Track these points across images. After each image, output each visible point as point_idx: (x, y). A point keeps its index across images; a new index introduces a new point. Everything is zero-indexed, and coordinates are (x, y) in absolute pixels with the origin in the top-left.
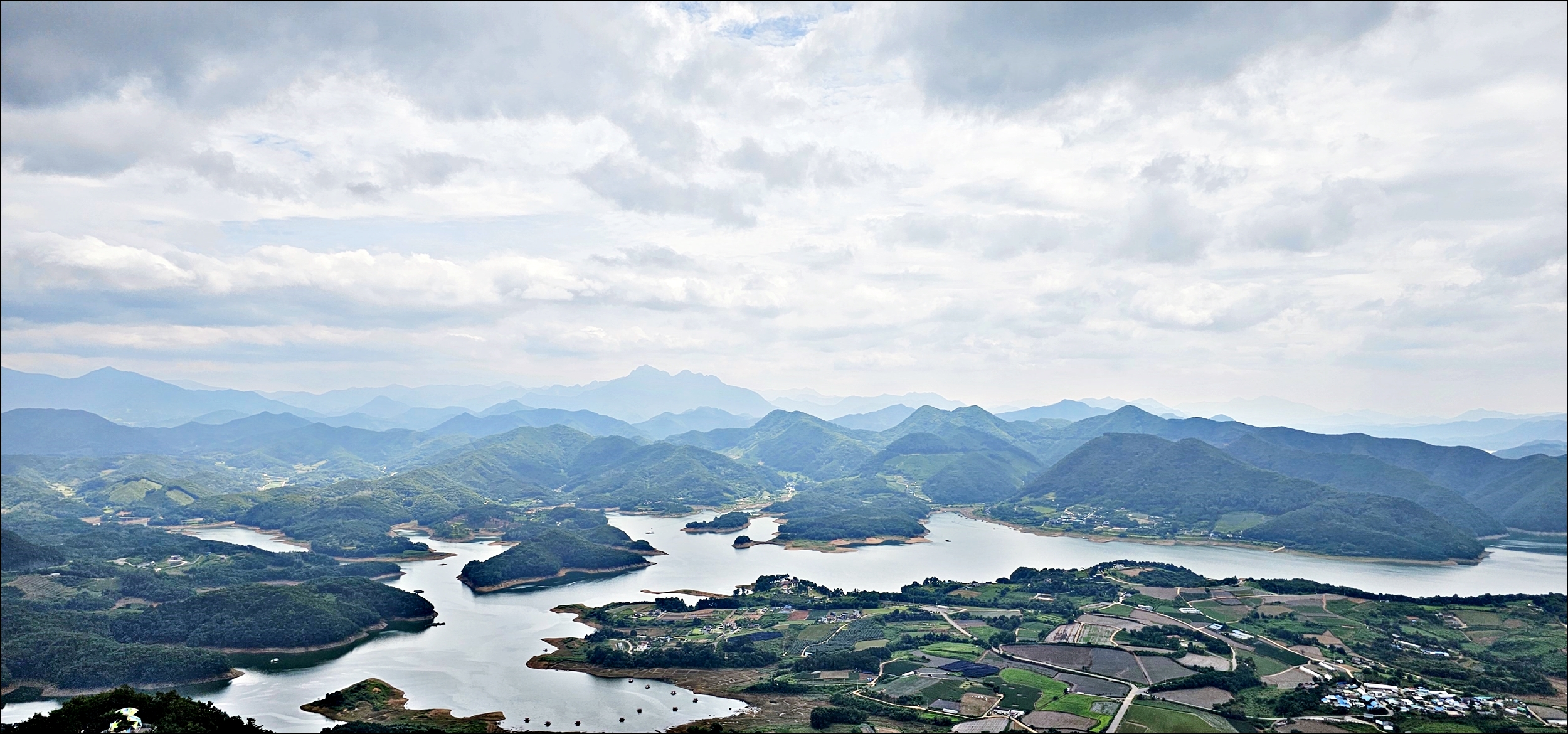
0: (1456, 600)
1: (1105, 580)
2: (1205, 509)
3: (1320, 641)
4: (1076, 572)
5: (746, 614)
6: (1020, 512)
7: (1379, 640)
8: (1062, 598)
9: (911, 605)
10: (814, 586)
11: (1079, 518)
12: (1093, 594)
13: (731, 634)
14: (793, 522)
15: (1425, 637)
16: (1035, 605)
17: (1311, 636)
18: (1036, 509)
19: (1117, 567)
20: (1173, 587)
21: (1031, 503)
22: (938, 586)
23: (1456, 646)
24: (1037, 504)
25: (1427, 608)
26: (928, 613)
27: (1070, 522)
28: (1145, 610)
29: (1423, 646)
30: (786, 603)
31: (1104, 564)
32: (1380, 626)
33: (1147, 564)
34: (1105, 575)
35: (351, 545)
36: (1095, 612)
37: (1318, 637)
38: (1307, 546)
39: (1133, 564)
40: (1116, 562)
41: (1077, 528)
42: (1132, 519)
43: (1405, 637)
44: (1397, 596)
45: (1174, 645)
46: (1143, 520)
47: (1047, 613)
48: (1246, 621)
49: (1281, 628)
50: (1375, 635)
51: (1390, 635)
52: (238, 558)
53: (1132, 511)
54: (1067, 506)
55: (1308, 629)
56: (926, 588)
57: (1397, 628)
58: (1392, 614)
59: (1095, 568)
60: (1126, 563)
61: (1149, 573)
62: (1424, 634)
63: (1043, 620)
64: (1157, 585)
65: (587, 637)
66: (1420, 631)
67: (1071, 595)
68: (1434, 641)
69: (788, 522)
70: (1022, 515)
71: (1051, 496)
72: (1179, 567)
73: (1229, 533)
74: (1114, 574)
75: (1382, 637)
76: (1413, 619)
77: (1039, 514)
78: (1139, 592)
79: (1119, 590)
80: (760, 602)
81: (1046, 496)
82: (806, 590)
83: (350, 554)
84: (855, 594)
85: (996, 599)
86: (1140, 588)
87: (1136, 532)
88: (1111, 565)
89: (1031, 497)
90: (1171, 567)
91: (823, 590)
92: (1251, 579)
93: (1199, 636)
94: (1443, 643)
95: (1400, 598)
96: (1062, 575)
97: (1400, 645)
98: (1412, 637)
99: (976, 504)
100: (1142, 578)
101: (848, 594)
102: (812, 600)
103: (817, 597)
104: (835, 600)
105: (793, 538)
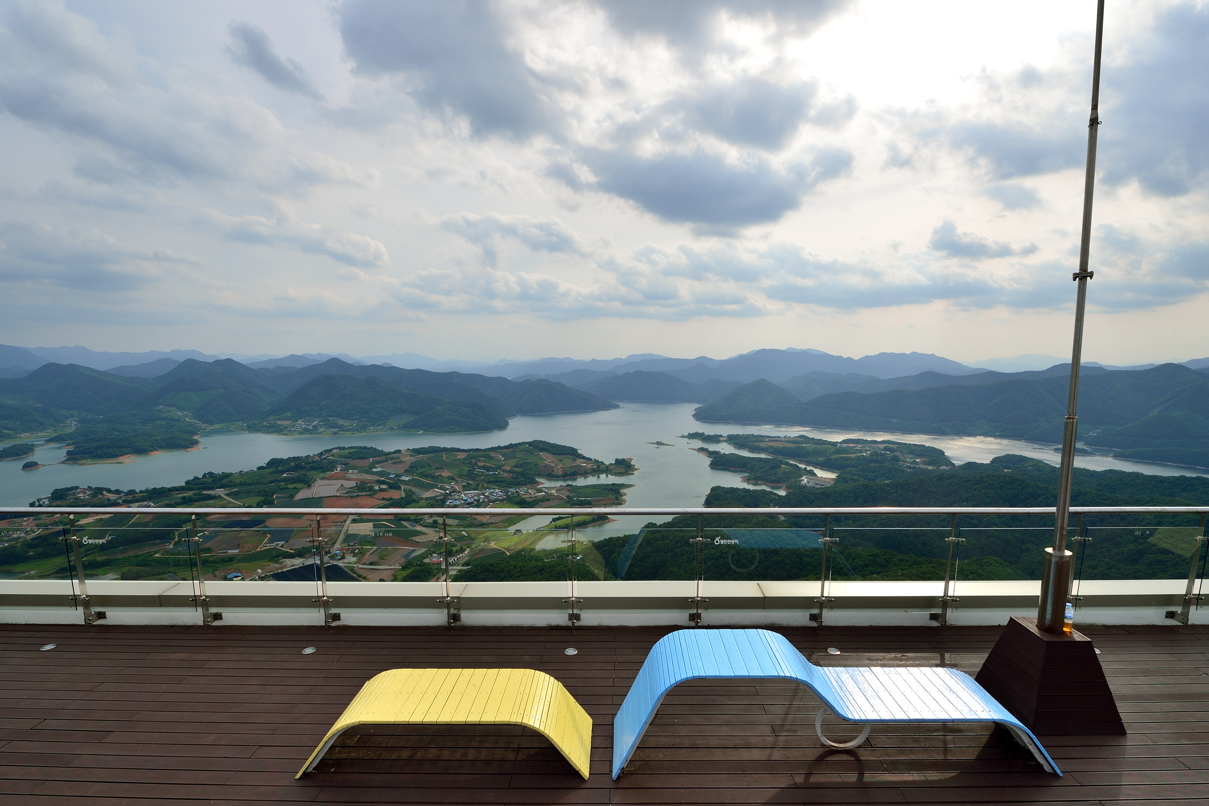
0: (499, 447)
1: (328, 460)
2: (381, 414)
3: (443, 476)
4: (310, 457)
6: (269, 425)
7: (469, 470)
8: (302, 473)
9: (194, 492)
10: (109, 491)
11: (307, 425)
12: (321, 468)
14: (80, 447)
15: (488, 466)
16: (285, 480)
17: (438, 474)
18: (279, 422)
19: (335, 451)
20: (366, 458)
21: (275, 419)
22: (214, 477)
23: (500, 468)
24: (279, 419)
25: (488, 453)
26: (209, 495)
27: (302, 428)
28: (353, 473)
29: (488, 470)
31: (327, 450)
32: (469, 464)
33: (352, 448)
34: (328, 456)
36: (324, 478)
37: (442, 473)
38: (433, 430)
39: (344, 448)
40: (334, 449)
41: (307, 431)
42: (341, 423)
43: (480, 468)
44: (476, 449)
45: (371, 489)
46: (346, 423)
47: (293, 483)
48: (406, 471)
49: (424, 472)
50: (467, 469)
51: (473, 468)
53: (340, 419)
54: (300, 419)
55: (437, 470)
56: (204, 480)
57: (477, 464)
58: (474, 457)
59: (321, 454)
60: (340, 448)
61: (353, 452)
62: (487, 465)
63: (292, 487)
64: (359, 459)
66: (486, 464)
67: (308, 470)
68: (491, 468)
69: (75, 448)
70: (270, 427)
71: (289, 414)
72: (370, 447)
73: (395, 426)
74: (333, 455)
75: (470, 469)
76: (483, 459)
77: (282, 425)
78: (349, 464)
79: (337, 464)
81: (285, 414)
82: (102, 494)
84: (147, 491)
85: (257, 480)
86: (350, 461)
87: (343, 430)
88: (331, 450)
89: (275, 415)
90: (365, 448)
91: (117, 492)
92: (408, 449)
93: (383, 483)
94: (495, 468)
95: (477, 450)
96: (301, 460)
97: (478, 471)
98: (482, 467)
99: (236, 422)
100: (349, 456)
101: (141, 492)
102: (109, 500)
103: (112, 497)
104: (130, 497)
105: (83, 458)
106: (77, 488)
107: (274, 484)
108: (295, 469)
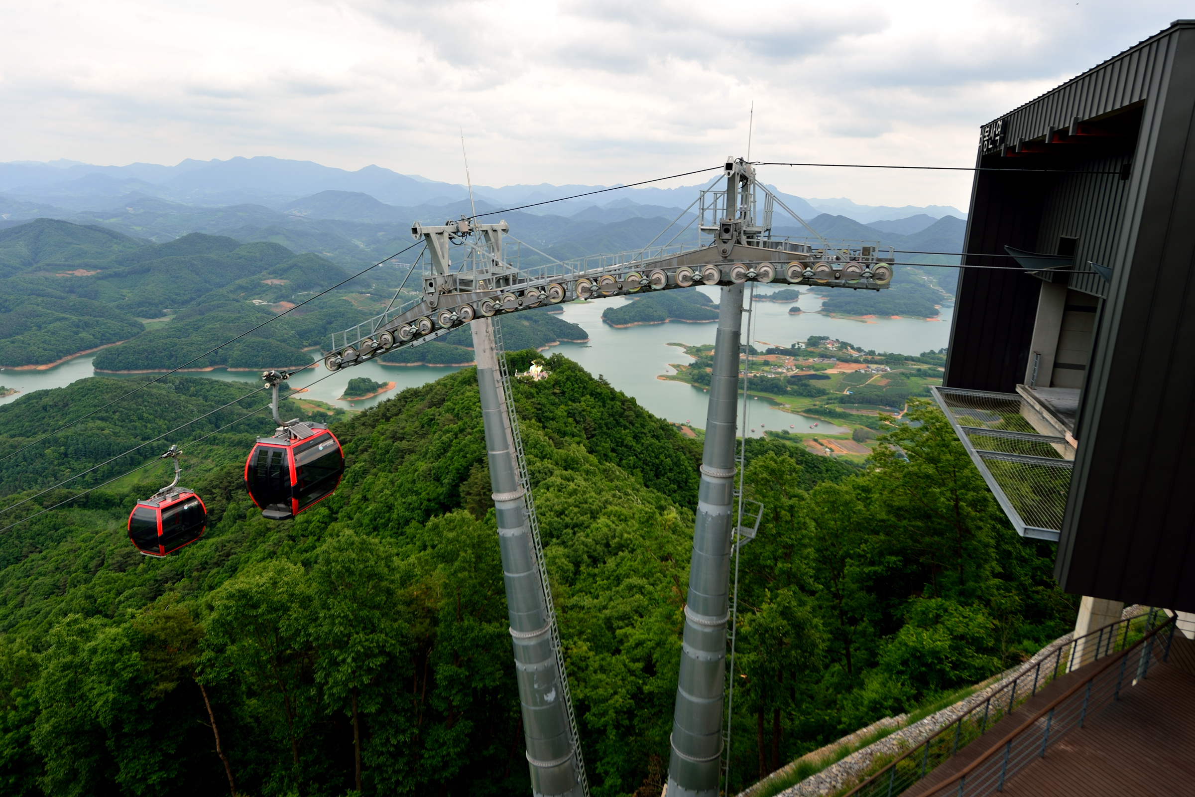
5: (801, 361)
9: (930, 365)
10: (852, 348)
13: (792, 374)
14: (833, 301)
30: (832, 357)
56: (941, 355)
65: (690, 365)
80: (811, 354)
82: (846, 348)
84: (885, 355)
91: (859, 350)
101: (879, 355)
102: (851, 356)
103: (855, 354)
104: (869, 358)
105: (834, 311)
106: (827, 338)
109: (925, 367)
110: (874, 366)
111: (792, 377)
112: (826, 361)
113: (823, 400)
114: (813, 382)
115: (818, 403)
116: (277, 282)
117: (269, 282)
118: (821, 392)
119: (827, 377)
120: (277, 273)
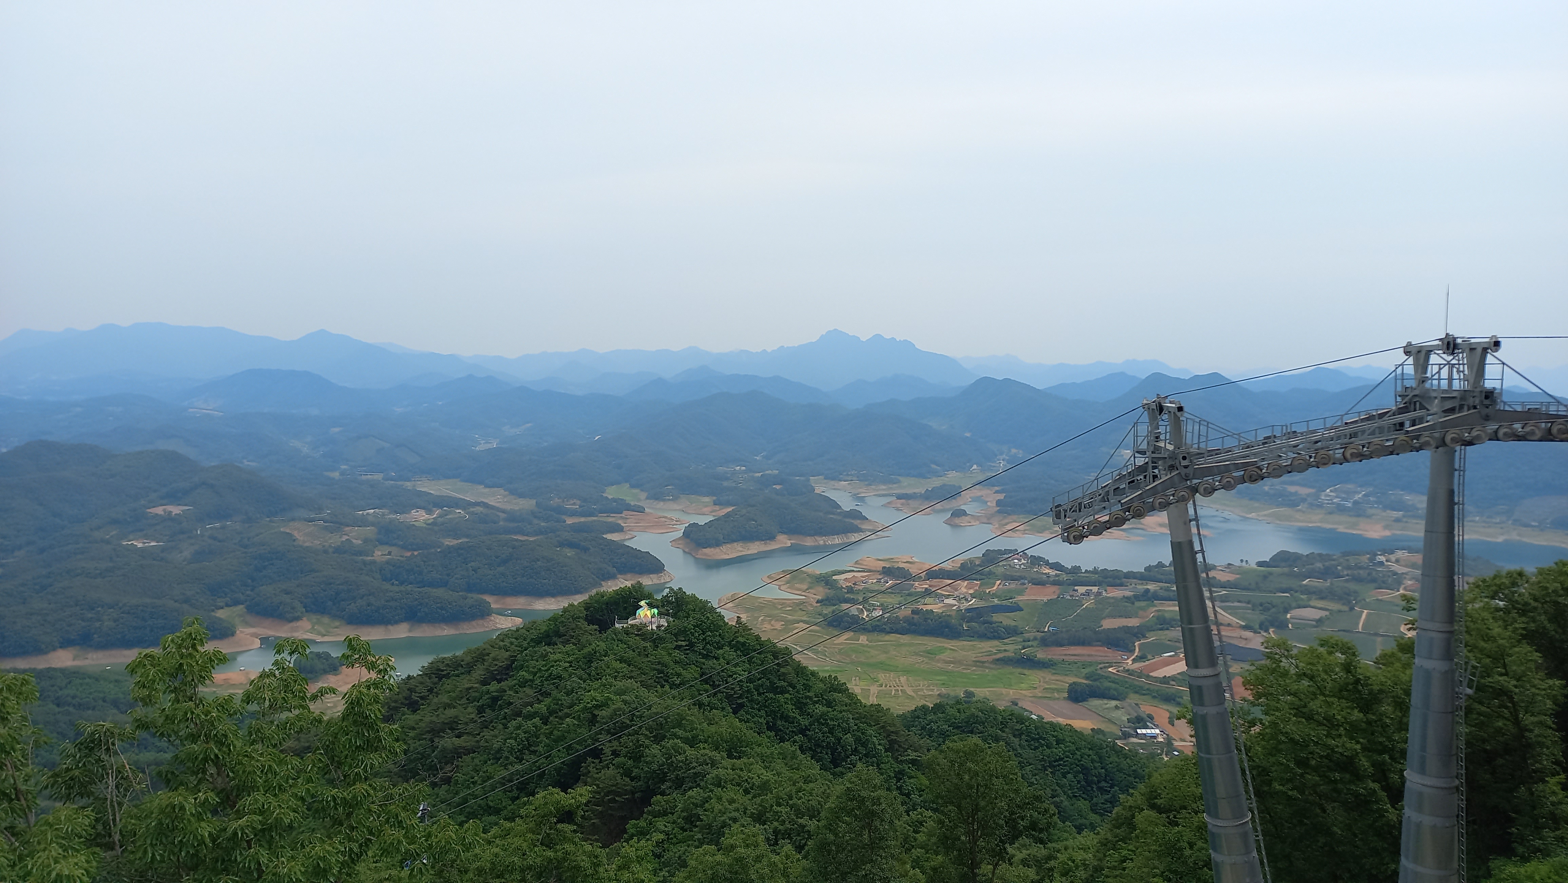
5: (979, 587)
8: (1336, 584)
10: (1047, 563)
11: (1343, 499)
13: (965, 605)
14: (1010, 497)
16: (1307, 591)
27: (1333, 503)
30: (1021, 578)
35: (574, 504)
52: (473, 513)
54: (1329, 487)
63: (1319, 606)
65: (819, 602)
67: (1347, 581)
69: (1005, 497)
82: (1038, 565)
83: (573, 514)
84: (1095, 571)
85: (1259, 582)
91: (1057, 566)
96: (1334, 560)
101: (1088, 572)
102: (1047, 576)
103: (1052, 573)
104: (1074, 577)
105: (1015, 513)
106: (1011, 552)
107: (1287, 595)
108: (1324, 574)
109: (1152, 587)
110: (1082, 589)
111: (968, 610)
112: (1013, 585)
113: (1016, 643)
114: (996, 617)
115: (1011, 647)
116: (176, 510)
117: (159, 510)
118: (1012, 632)
119: (1017, 608)
120: (173, 497)
